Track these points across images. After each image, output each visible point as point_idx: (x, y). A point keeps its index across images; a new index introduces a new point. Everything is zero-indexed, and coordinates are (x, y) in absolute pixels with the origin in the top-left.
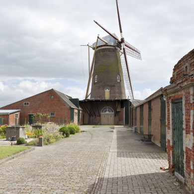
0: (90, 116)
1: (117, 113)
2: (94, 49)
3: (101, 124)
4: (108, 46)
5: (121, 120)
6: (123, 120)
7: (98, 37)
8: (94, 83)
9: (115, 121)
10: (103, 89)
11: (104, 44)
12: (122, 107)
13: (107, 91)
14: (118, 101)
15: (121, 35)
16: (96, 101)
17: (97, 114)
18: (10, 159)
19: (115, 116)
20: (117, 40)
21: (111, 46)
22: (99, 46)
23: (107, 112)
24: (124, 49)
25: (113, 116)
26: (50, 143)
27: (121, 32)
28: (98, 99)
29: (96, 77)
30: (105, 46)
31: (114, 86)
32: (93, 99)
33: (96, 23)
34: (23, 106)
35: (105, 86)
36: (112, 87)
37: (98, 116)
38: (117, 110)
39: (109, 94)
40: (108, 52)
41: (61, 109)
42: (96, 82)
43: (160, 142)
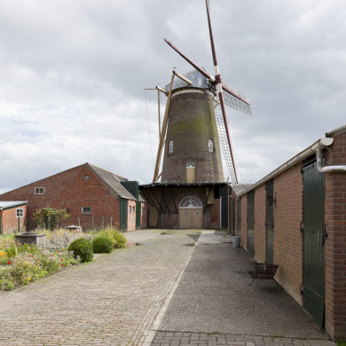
0: (160, 213)
1: (207, 208)
2: (167, 94)
3: (179, 228)
4: (192, 88)
5: (214, 219)
6: (218, 219)
7: (174, 73)
8: (167, 155)
9: (204, 222)
10: (184, 165)
11: (186, 85)
12: (217, 196)
14: (210, 186)
15: (216, 70)
16: (171, 187)
17: (172, 210)
19: (205, 212)
20: (209, 77)
21: (197, 88)
22: (177, 90)
23: (191, 206)
24: (220, 94)
25: (200, 213)
27: (215, 64)
28: (175, 182)
29: (171, 143)
30: (186, 88)
31: (202, 160)
32: (166, 182)
34: (33, 194)
35: (185, 161)
36: (199, 161)
37: (174, 213)
38: (208, 202)
39: (193, 173)
40: (192, 100)
41: (103, 201)
42: (171, 152)
43: (302, 293)
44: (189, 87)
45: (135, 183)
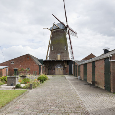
0: (49, 70)
1: (64, 68)
2: (51, 31)
3: (55, 75)
4: (59, 29)
5: (67, 72)
6: (68, 72)
7: (54, 24)
8: (51, 51)
9: (63, 73)
10: (57, 54)
11: (57, 28)
12: (68, 64)
13: (59, 55)
14: (65, 61)
15: (67, 23)
16: (53, 61)
17: (53, 69)
18: (19, 99)
19: (64, 69)
20: (65, 26)
21: (61, 29)
22: (54, 29)
23: (59, 68)
24: (68, 31)
25: (62, 70)
26: (35, 87)
27: (67, 21)
28: (54, 60)
29: (52, 47)
30: (57, 29)
31: (63, 52)
32: (51, 60)
33: (53, 15)
34: (10, 64)
35: (57, 53)
36: (61, 53)
37: (53, 70)
38: (65, 66)
39: (60, 57)
40: (59, 33)
41: (34, 66)
42: (52, 50)
43: (104, 86)
44: (58, 28)
45: (42, 60)
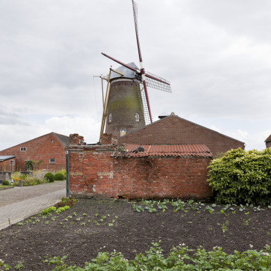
4: (124, 78)
7: (111, 69)
10: (119, 130)
13: (123, 133)
21: (128, 78)
27: (141, 61)
29: (110, 115)
30: (120, 78)
31: (131, 127)
33: (105, 55)
34: (19, 151)
40: (124, 86)
42: (110, 121)
